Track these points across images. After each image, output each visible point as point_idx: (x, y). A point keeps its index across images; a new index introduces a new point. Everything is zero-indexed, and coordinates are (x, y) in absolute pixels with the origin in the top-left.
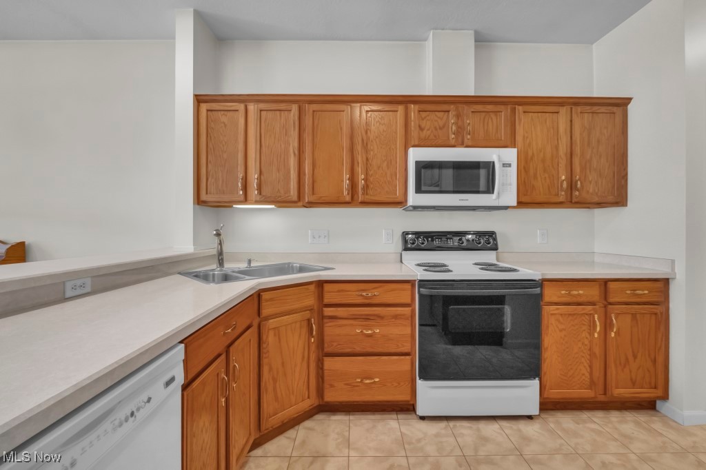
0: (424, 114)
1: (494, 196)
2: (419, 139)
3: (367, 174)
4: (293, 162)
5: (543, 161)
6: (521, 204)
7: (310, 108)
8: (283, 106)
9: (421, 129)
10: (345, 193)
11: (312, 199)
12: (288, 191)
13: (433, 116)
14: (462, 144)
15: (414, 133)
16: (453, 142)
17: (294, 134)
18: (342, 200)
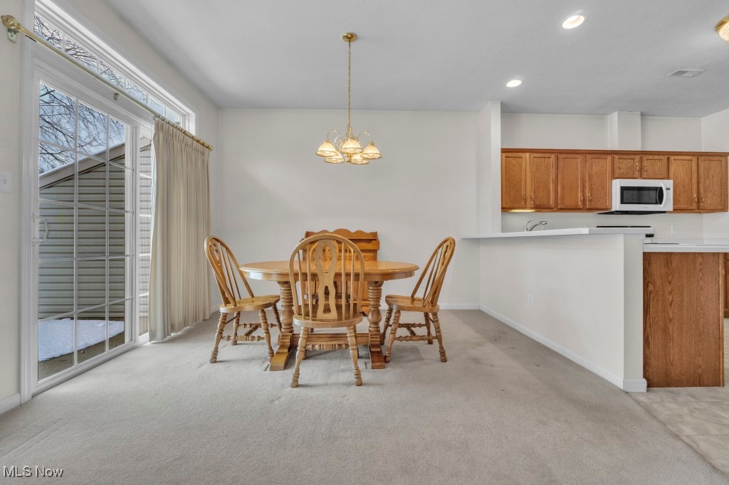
0: (621, 160)
1: (662, 206)
2: (619, 174)
3: (591, 194)
4: (551, 186)
5: (684, 187)
6: (676, 210)
7: (561, 156)
8: (547, 155)
9: (620, 168)
10: (580, 203)
11: (562, 207)
12: (549, 201)
13: (625, 161)
14: (641, 177)
15: (617, 171)
16: (636, 176)
17: (553, 171)
18: (578, 207)
